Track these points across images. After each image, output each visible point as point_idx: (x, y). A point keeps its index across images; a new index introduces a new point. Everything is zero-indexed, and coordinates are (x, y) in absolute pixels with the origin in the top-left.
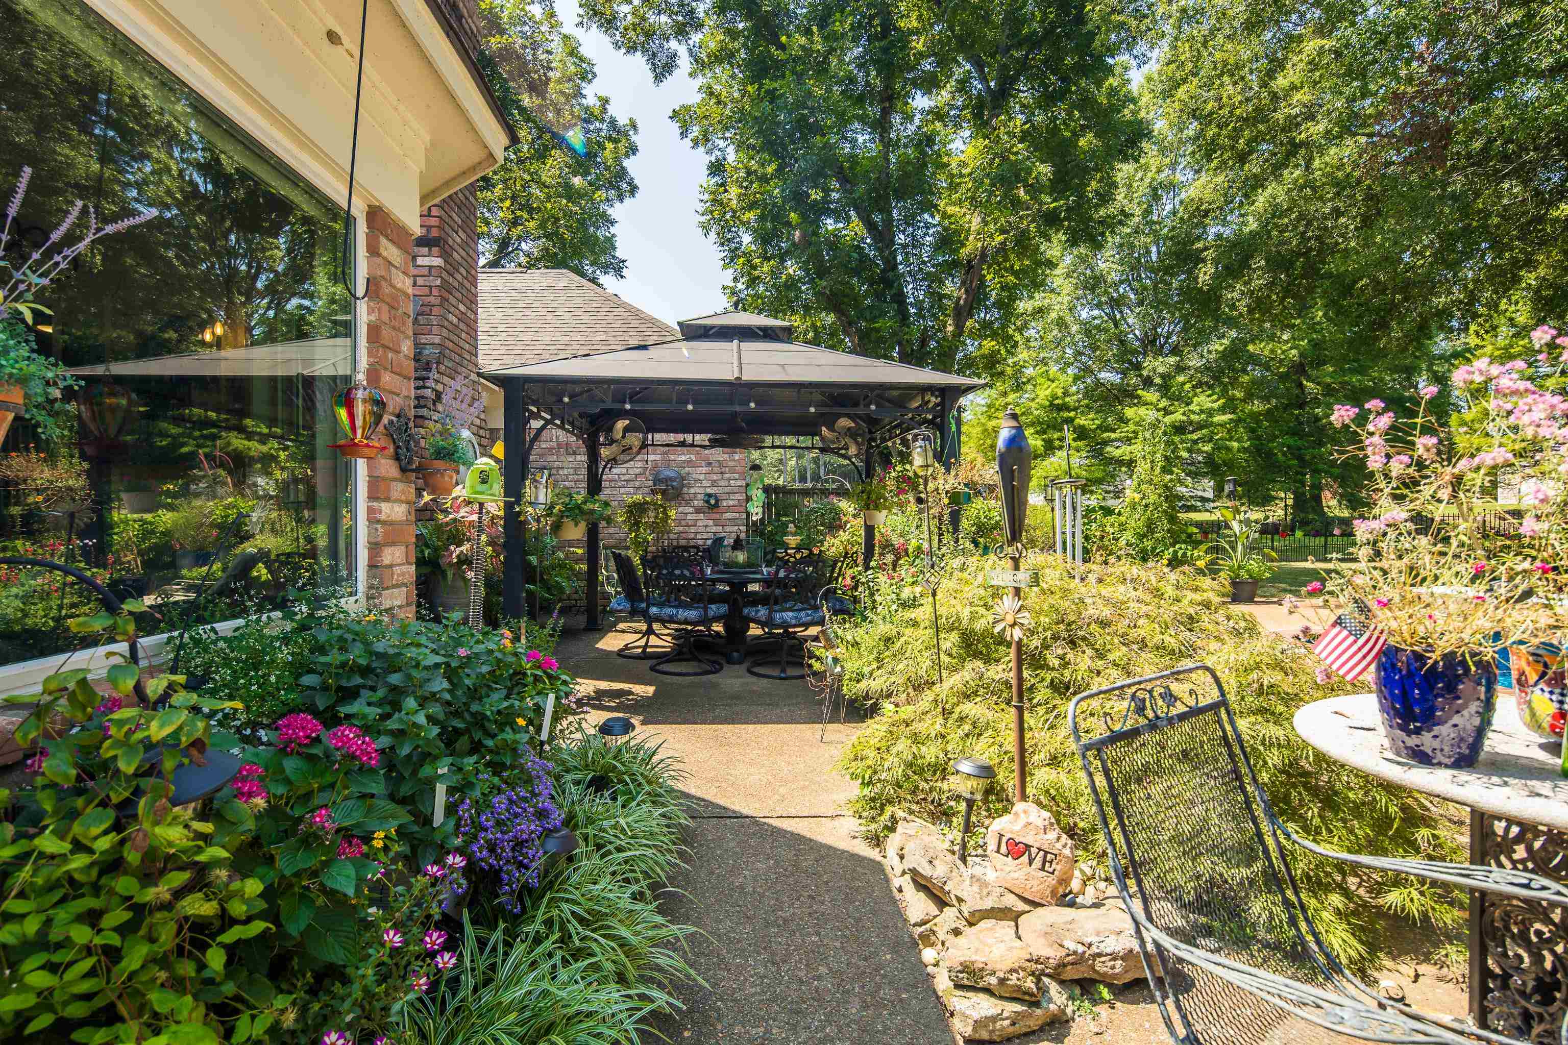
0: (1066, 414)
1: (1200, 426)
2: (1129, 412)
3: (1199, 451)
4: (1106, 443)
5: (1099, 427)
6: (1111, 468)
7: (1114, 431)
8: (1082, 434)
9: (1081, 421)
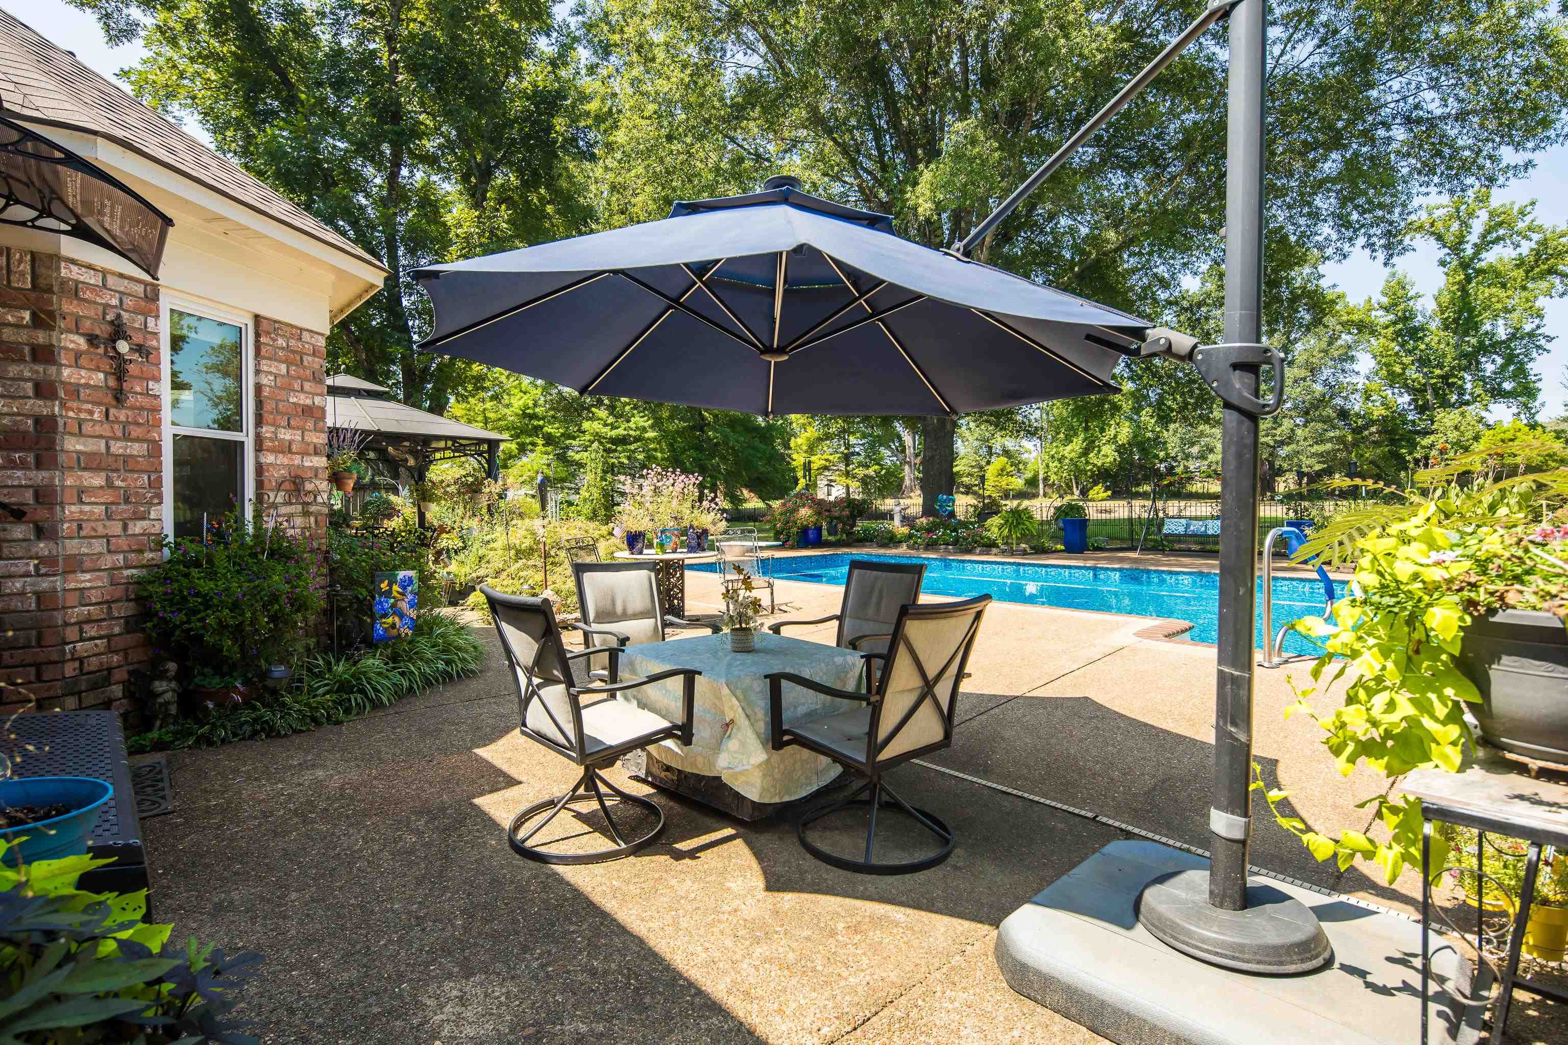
0: (536, 423)
1: (637, 439)
2: (586, 425)
3: (636, 459)
4: (567, 448)
5: (563, 435)
6: (572, 469)
7: (574, 438)
8: (549, 440)
9: (548, 429)
